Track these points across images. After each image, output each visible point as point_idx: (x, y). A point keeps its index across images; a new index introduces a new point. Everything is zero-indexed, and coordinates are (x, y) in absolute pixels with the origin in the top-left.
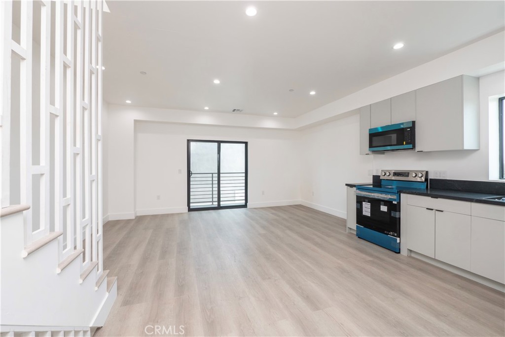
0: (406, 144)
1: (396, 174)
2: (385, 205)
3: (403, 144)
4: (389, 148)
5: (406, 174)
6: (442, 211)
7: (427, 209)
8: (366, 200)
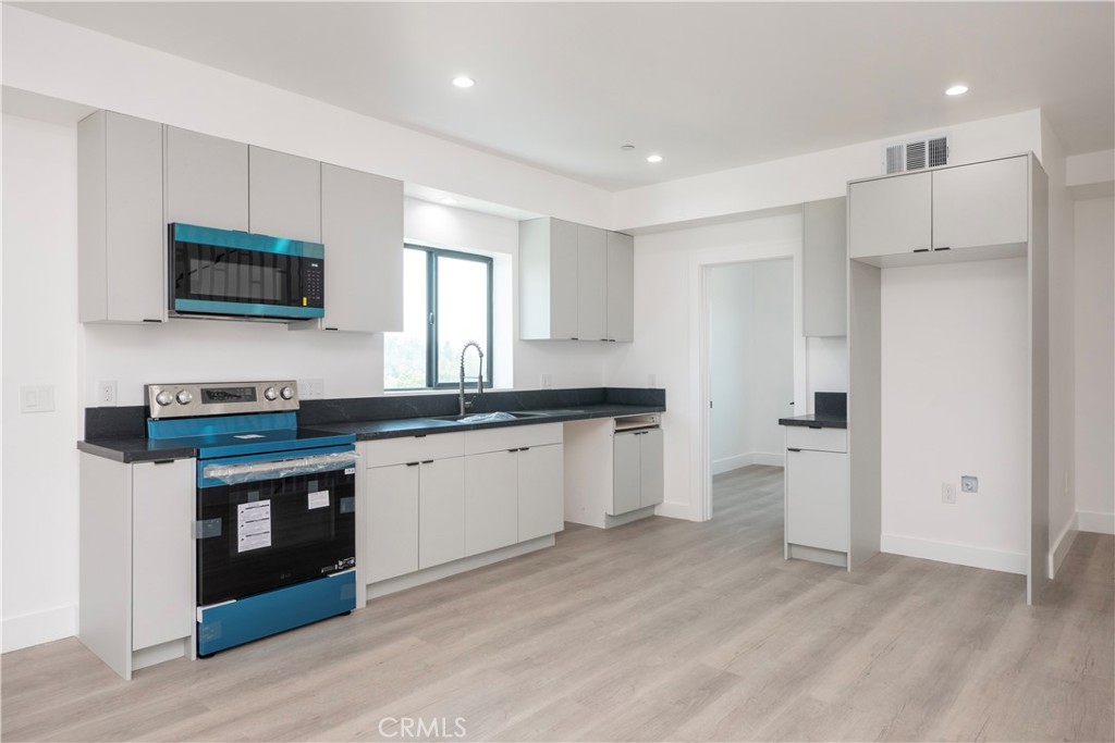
0: (308, 306)
1: (210, 395)
2: (321, 489)
3: (301, 305)
4: (259, 309)
5: (245, 392)
6: (432, 461)
7: (409, 465)
8: (250, 494)
